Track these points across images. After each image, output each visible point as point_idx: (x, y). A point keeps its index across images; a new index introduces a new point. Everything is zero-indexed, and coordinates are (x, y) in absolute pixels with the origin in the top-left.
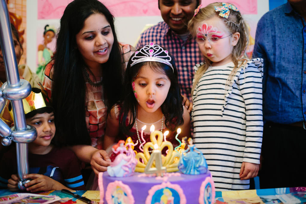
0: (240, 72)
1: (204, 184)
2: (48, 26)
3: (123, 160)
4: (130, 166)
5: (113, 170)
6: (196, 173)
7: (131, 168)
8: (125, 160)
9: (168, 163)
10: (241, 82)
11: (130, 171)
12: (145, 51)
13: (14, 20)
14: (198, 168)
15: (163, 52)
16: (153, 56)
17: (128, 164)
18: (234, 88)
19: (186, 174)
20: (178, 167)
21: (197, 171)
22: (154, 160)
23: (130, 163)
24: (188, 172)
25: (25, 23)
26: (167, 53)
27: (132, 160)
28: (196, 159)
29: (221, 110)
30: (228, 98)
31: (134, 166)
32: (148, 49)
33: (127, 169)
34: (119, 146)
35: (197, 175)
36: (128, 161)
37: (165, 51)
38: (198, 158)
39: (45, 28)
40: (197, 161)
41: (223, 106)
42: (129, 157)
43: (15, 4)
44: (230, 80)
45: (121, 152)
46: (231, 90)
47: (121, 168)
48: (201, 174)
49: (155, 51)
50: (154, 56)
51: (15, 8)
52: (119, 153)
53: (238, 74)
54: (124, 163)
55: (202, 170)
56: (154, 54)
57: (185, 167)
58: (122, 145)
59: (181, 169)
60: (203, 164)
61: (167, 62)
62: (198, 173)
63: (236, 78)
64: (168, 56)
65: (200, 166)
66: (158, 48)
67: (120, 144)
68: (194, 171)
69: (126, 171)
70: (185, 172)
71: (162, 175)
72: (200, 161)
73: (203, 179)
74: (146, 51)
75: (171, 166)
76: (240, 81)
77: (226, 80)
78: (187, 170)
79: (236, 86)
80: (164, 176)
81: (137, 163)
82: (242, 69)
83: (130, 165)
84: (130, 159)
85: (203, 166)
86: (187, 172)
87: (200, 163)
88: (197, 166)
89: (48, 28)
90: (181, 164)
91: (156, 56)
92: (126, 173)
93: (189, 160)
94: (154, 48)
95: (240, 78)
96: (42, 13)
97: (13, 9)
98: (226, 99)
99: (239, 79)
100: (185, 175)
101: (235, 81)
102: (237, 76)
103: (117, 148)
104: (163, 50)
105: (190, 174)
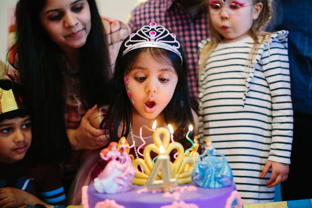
0: (263, 49)
1: (230, 201)
3: (116, 170)
4: (126, 178)
5: (101, 184)
6: (217, 185)
7: (128, 180)
8: (119, 170)
9: (177, 173)
10: (265, 61)
11: (126, 185)
12: (144, 33)
14: (220, 178)
15: (169, 36)
16: (155, 40)
17: (123, 175)
19: (203, 187)
20: (192, 178)
21: (219, 182)
22: (161, 170)
23: (125, 173)
24: (206, 184)
26: (175, 38)
27: (129, 169)
28: (217, 166)
29: (241, 98)
30: (250, 83)
31: (131, 178)
32: (148, 30)
33: (122, 182)
34: (110, 150)
35: (219, 188)
36: (124, 171)
37: (171, 35)
38: (220, 165)
40: (218, 170)
42: (124, 165)
44: (251, 60)
45: (112, 158)
46: (253, 73)
47: (114, 180)
48: (223, 187)
49: (158, 33)
50: (157, 40)
52: (110, 159)
53: (260, 51)
54: (117, 173)
55: (226, 181)
56: (156, 37)
57: (202, 178)
58: (114, 148)
59: (196, 180)
60: (227, 173)
61: (174, 49)
62: (221, 186)
63: (258, 57)
64: (175, 41)
65: (223, 177)
66: (162, 30)
67: (111, 147)
68: (215, 183)
69: (120, 185)
70: (201, 184)
71: (171, 190)
72: (222, 169)
73: (228, 195)
74: (146, 33)
75: (181, 176)
76: (263, 60)
77: (246, 59)
78: (205, 182)
79: (258, 67)
80: (174, 191)
81: (135, 173)
82: (265, 45)
83: (126, 176)
84: (126, 168)
85: (226, 176)
86: (204, 184)
87: (223, 171)
88: (219, 176)
90: (197, 174)
91: (160, 40)
92: (121, 188)
93: (207, 168)
94: (157, 30)
95: (263, 56)
98: (248, 85)
99: (262, 58)
100: (202, 189)
101: (257, 60)
102: (260, 54)
103: (107, 152)
104: (169, 33)
105: (209, 187)
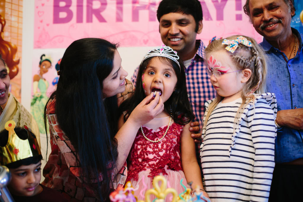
2: (44, 55)
13: (9, 49)
18: (242, 126)
25: (21, 52)
39: (41, 58)
41: (230, 146)
43: (11, 32)
50: (164, 53)
51: (11, 36)
89: (44, 58)
96: (38, 42)
97: (8, 37)
